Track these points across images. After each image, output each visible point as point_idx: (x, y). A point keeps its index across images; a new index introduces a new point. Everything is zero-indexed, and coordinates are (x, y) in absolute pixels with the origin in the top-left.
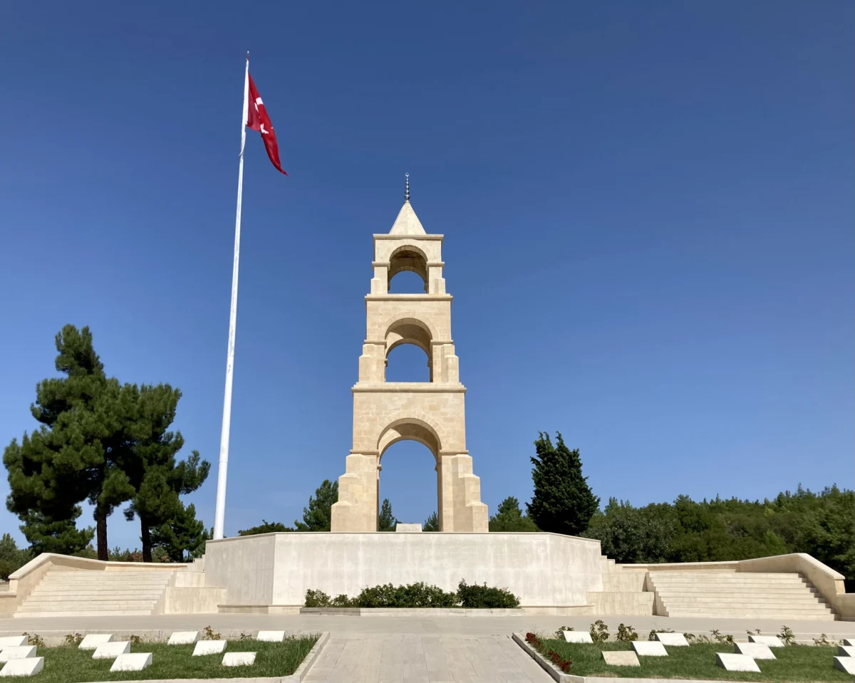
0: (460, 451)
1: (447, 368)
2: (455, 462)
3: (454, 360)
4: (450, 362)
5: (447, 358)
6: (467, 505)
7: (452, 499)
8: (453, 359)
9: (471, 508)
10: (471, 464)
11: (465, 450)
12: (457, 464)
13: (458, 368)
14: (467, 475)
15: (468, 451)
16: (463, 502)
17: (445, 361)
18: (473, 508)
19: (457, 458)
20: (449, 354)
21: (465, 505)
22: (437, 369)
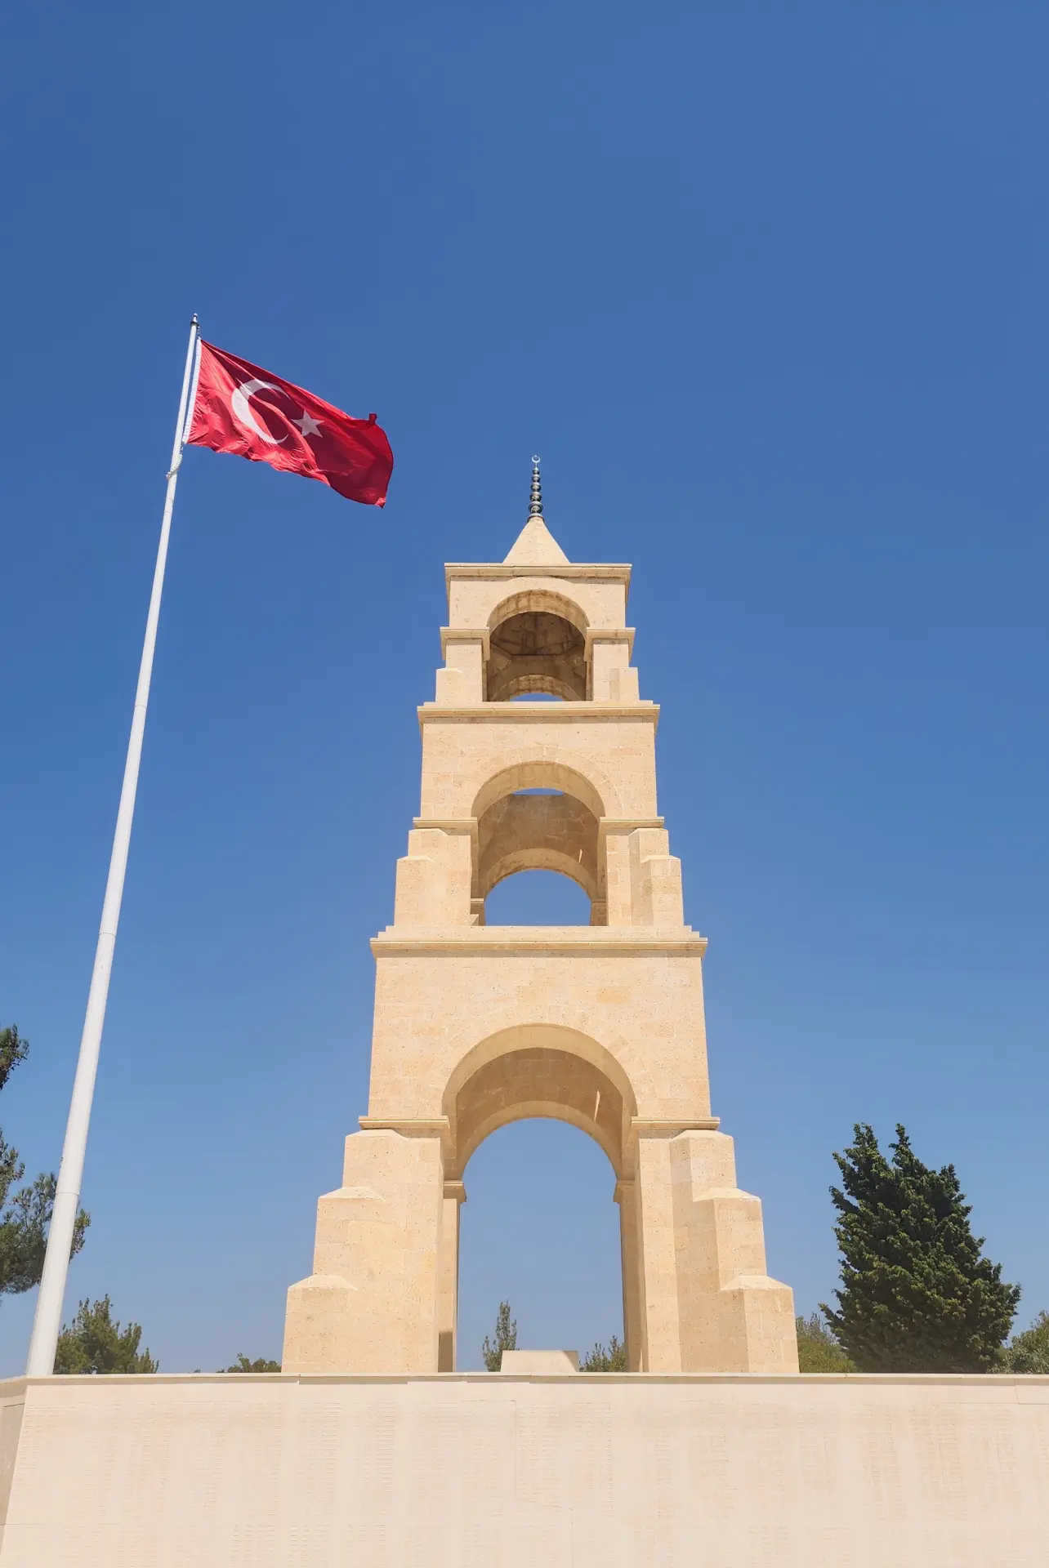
0: (692, 1119)
1: (648, 889)
2: (682, 1154)
3: (669, 865)
4: (656, 871)
5: (648, 863)
6: (724, 1288)
7: (672, 1271)
8: (666, 867)
9: (738, 1296)
10: (731, 1157)
11: (707, 1117)
12: (687, 1159)
13: (679, 887)
14: (717, 1193)
15: (718, 1120)
16: (712, 1277)
17: (641, 870)
18: (746, 1298)
19: (686, 1140)
20: (651, 852)
21: (717, 1286)
22: (618, 892)
